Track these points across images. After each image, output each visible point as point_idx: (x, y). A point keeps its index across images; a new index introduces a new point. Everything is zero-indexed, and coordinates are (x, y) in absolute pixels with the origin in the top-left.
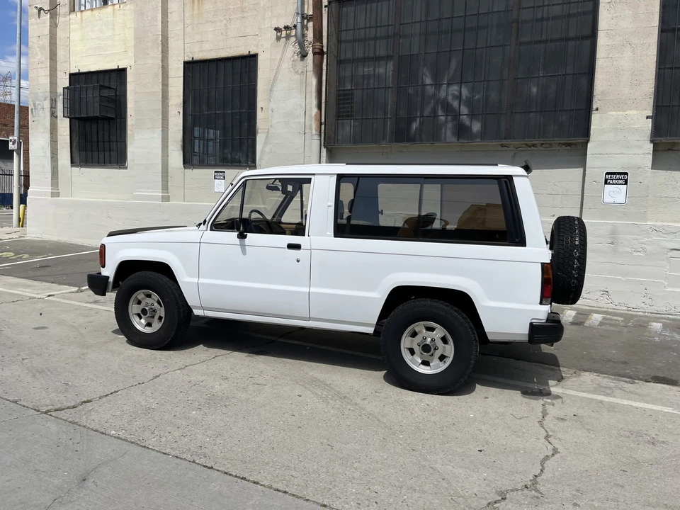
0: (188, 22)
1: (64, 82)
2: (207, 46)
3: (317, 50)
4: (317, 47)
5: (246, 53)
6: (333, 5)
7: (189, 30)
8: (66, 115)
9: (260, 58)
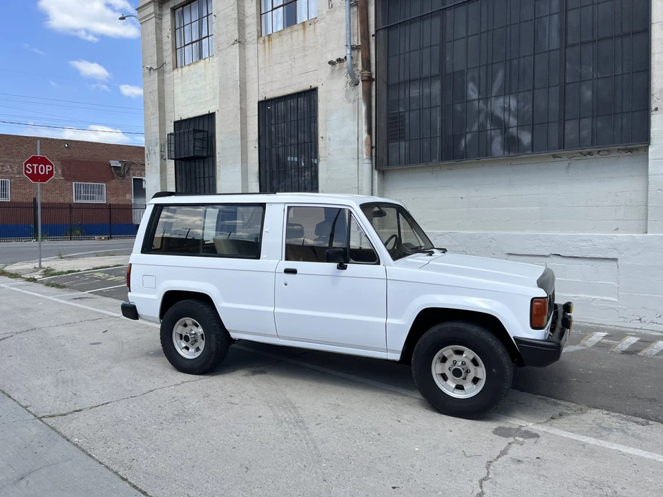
0: (261, 66)
1: (170, 129)
2: (276, 85)
3: (365, 78)
4: (365, 75)
5: (308, 88)
6: (381, 32)
7: (262, 73)
8: (173, 156)
9: (320, 91)
